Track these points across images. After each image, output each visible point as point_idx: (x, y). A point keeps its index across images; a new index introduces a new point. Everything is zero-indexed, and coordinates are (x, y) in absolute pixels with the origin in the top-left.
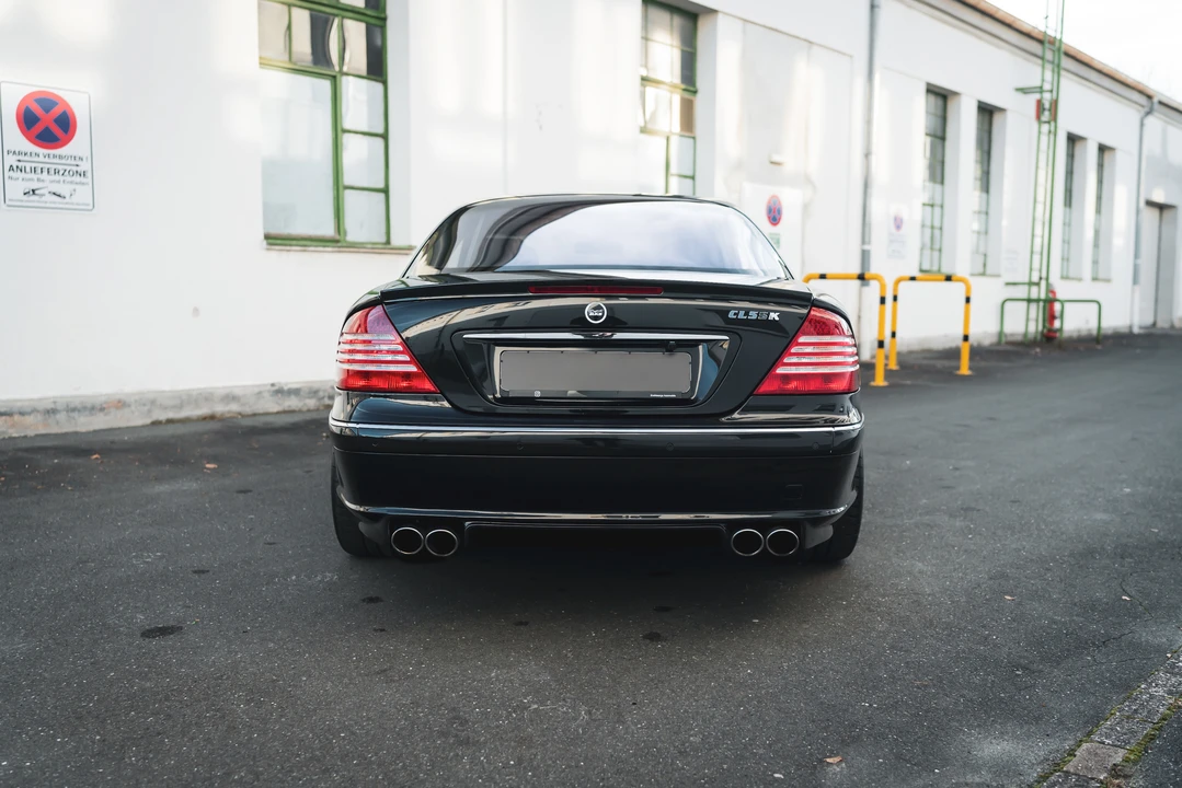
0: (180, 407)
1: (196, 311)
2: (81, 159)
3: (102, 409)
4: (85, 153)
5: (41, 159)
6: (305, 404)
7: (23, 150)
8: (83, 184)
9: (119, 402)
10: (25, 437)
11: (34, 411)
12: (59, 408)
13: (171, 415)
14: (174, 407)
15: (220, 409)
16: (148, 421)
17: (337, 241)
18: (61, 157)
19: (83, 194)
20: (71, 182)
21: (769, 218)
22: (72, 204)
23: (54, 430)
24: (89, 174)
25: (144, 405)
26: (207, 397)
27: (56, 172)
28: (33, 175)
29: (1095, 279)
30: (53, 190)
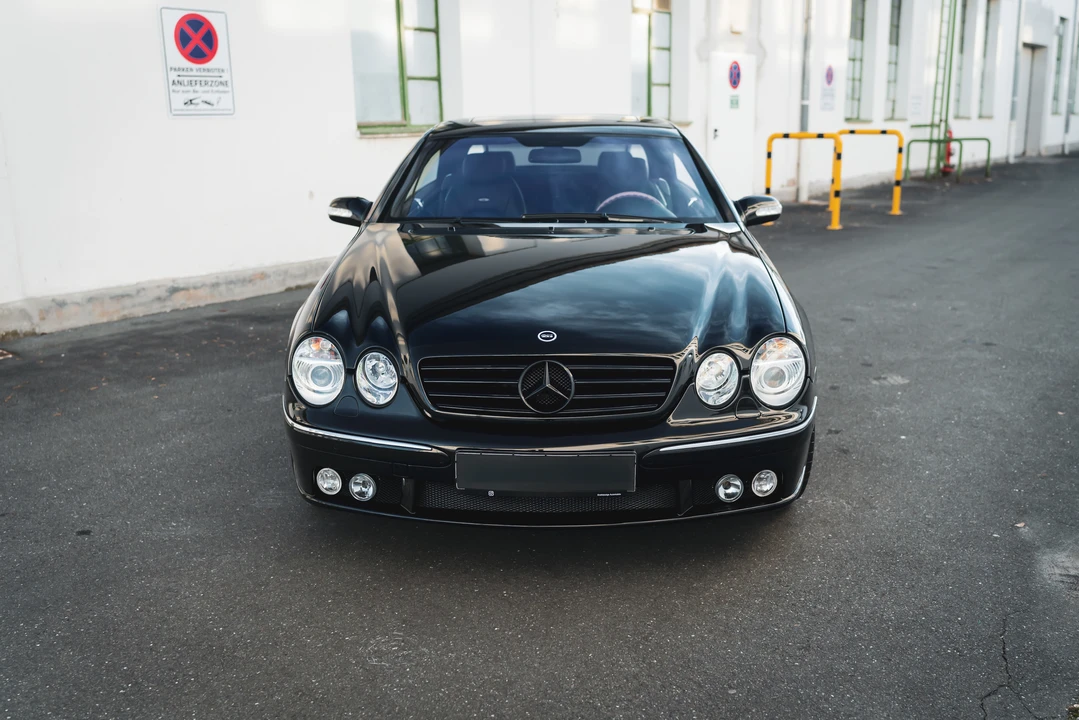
0: (305, 275)
1: (311, 194)
2: (223, 71)
3: (250, 281)
4: (225, 66)
5: (194, 73)
7: (182, 66)
8: (225, 92)
9: (262, 274)
10: (199, 307)
11: (204, 285)
12: (221, 281)
13: (299, 282)
16: (283, 289)
17: (405, 126)
18: (208, 70)
19: (226, 102)
20: (217, 92)
21: (731, 82)
22: (219, 110)
23: (217, 300)
24: (229, 84)
25: (280, 275)
27: (206, 83)
28: (189, 88)
29: (980, 117)
30: (205, 100)
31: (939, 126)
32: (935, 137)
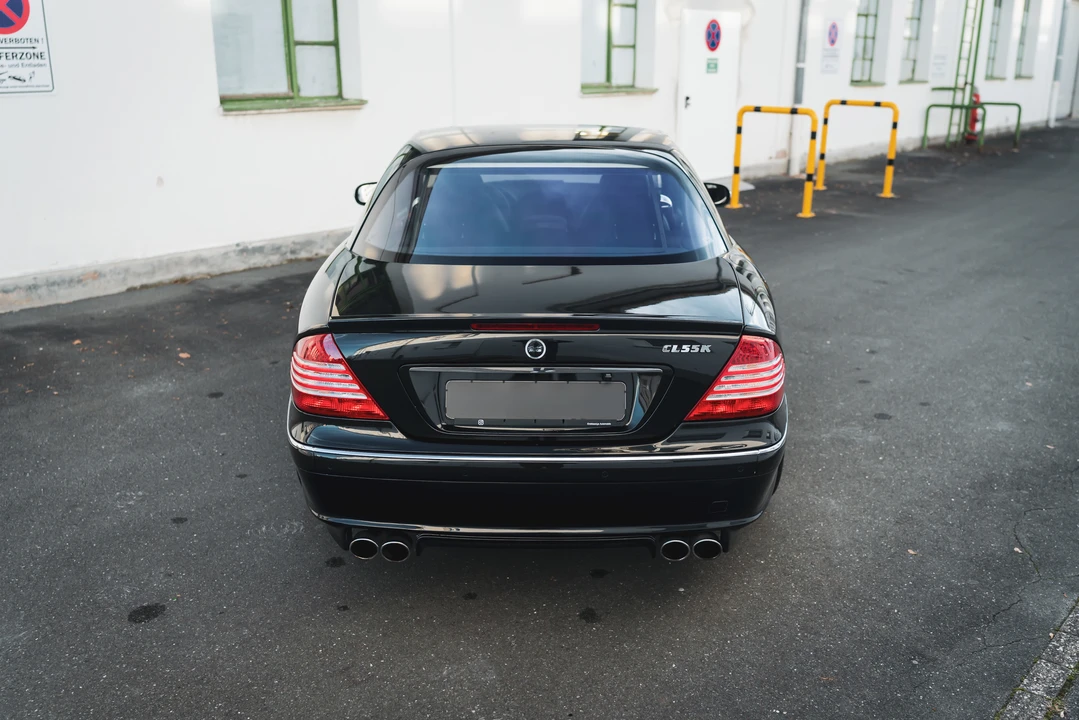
0: (153, 272)
1: (160, 181)
2: (37, 41)
3: (80, 281)
4: (41, 35)
6: (269, 261)
8: (41, 65)
9: (95, 272)
10: (11, 313)
11: (17, 288)
12: (39, 283)
13: (145, 281)
14: (145, 273)
15: (190, 272)
16: (123, 288)
17: (291, 98)
18: (17, 41)
19: (42, 76)
20: (30, 65)
21: (708, 43)
22: (33, 86)
23: (37, 304)
24: (46, 55)
25: (119, 274)
26: (178, 261)
27: (14, 56)
29: (1018, 77)
30: (13, 75)
31: (963, 89)
32: (958, 102)
